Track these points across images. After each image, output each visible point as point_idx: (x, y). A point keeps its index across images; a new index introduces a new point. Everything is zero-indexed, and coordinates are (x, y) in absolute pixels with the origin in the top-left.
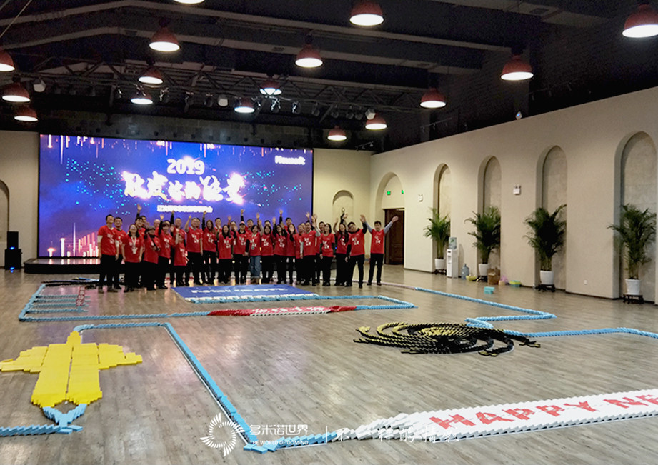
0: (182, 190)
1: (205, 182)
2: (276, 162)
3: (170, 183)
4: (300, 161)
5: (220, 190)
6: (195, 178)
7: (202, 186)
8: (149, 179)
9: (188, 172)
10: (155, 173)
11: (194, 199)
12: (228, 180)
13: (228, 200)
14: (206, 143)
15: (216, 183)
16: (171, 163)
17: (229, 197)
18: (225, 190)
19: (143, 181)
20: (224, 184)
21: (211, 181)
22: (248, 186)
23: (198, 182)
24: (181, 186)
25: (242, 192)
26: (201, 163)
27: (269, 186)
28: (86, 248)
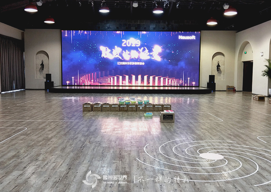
0: (129, 54)
1: (141, 50)
2: (179, 39)
3: (123, 51)
4: (193, 37)
5: (148, 54)
6: (136, 48)
7: (139, 52)
8: (113, 50)
9: (132, 46)
10: (116, 47)
11: (135, 58)
12: (153, 49)
13: (153, 58)
14: (142, 31)
15: (147, 51)
16: (124, 42)
17: (153, 57)
18: (151, 54)
19: (110, 50)
20: (150, 50)
21: (144, 50)
22: (163, 51)
23: (137, 50)
24: (129, 52)
25: (160, 54)
26: (139, 41)
27: (175, 51)
28: (84, 81)
